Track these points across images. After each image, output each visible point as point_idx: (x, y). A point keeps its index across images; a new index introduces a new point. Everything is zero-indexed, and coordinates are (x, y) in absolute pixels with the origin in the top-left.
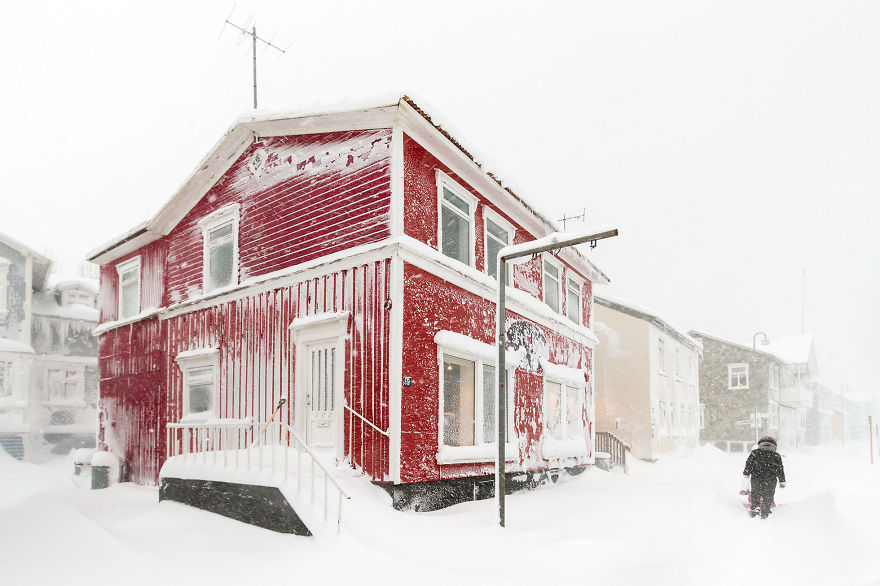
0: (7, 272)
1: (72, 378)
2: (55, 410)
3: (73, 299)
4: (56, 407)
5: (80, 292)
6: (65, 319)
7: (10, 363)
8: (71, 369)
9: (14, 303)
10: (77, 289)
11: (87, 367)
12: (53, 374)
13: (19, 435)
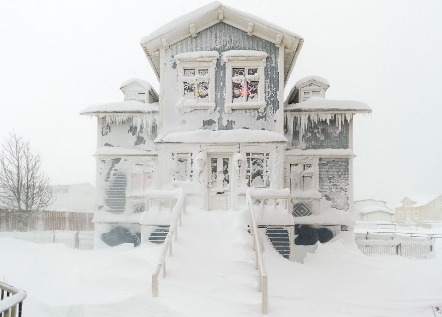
0: (265, 64)
1: (308, 170)
2: (296, 202)
3: (307, 95)
4: (297, 198)
5: (313, 87)
6: (305, 111)
7: (268, 154)
8: (307, 162)
9: (271, 94)
10: (310, 85)
11: (320, 159)
12: (293, 168)
13: (285, 229)
